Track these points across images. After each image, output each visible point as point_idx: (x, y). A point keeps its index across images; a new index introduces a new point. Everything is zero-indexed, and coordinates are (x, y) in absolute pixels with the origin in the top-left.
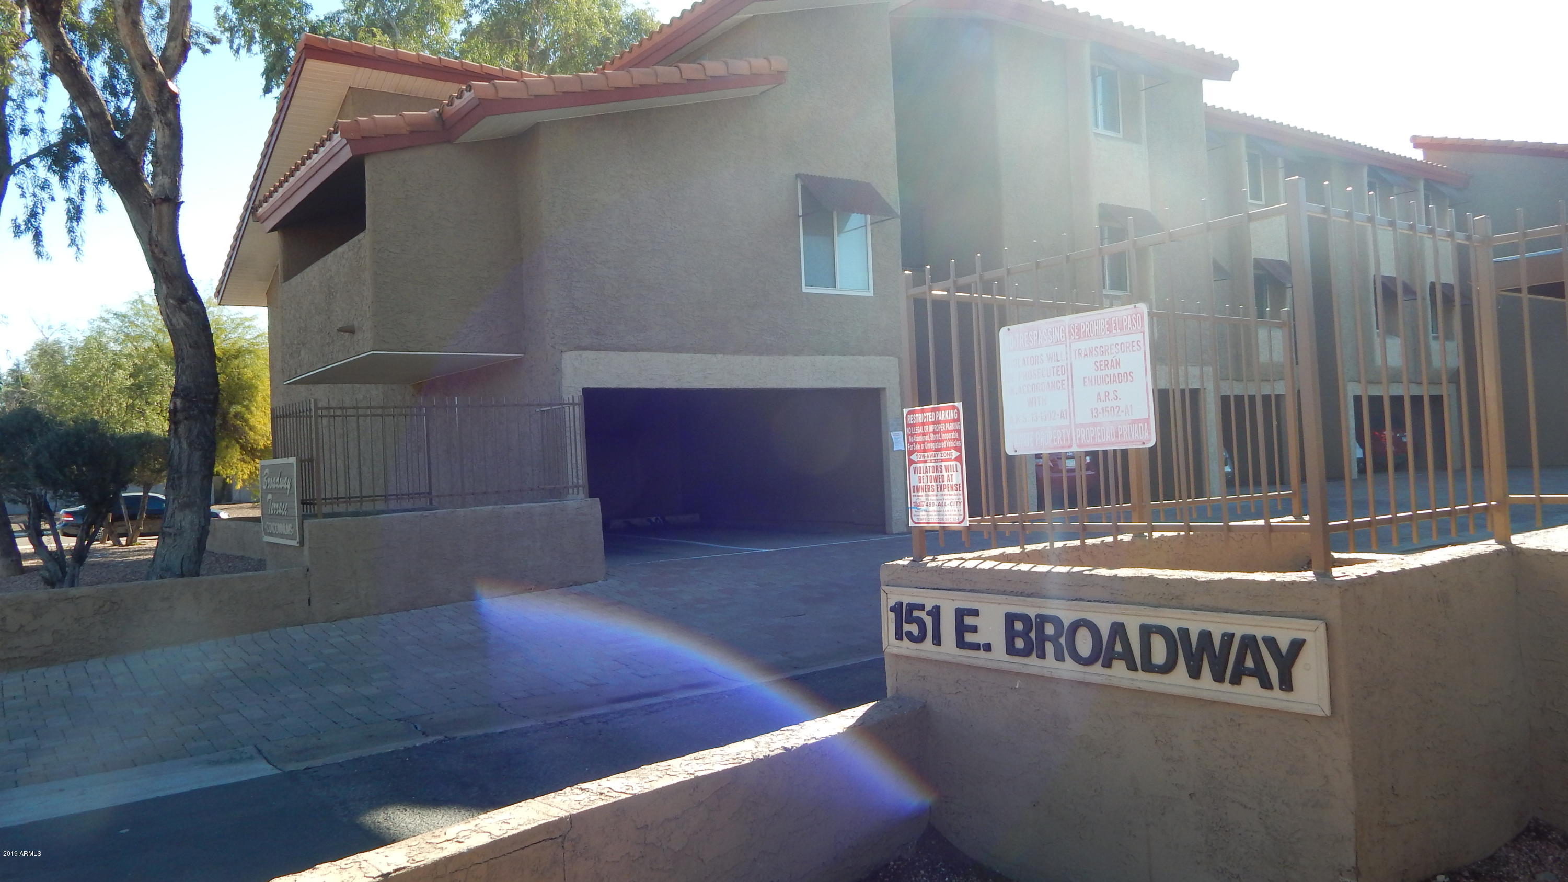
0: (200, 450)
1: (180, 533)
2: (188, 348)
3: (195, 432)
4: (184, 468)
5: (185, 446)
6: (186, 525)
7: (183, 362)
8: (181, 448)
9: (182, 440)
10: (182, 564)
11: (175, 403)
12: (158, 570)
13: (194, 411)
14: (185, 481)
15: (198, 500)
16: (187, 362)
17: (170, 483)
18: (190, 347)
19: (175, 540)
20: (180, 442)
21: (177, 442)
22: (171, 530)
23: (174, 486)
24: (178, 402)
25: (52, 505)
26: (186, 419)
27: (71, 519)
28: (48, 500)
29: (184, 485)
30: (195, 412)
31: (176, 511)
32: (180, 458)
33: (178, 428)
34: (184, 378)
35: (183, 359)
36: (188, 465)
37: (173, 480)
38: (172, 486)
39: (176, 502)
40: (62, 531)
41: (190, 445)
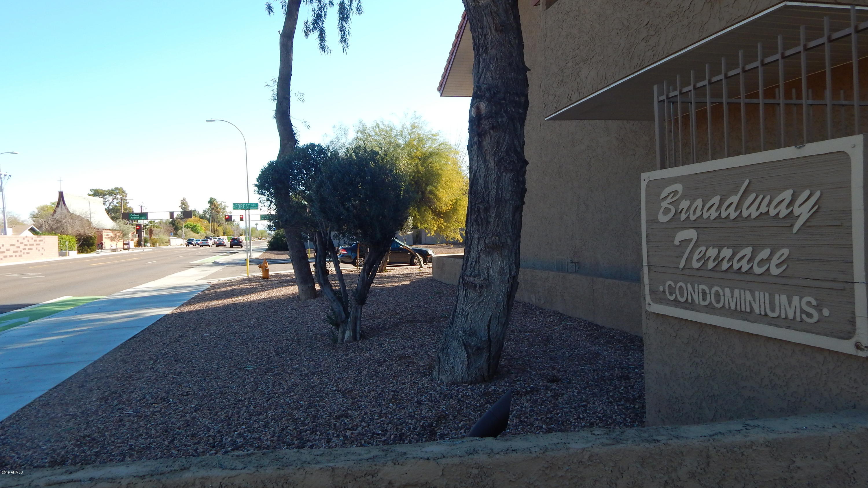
0: (512, 171)
1: (487, 283)
2: (493, 31)
3: (504, 147)
4: (493, 194)
5: (492, 165)
6: (495, 273)
7: (486, 53)
8: (487, 168)
9: (488, 157)
10: (489, 326)
11: (478, 108)
12: (460, 334)
13: (502, 117)
14: (493, 214)
15: (509, 241)
16: (492, 52)
17: (474, 217)
18: (496, 30)
19: (480, 295)
20: (485, 161)
21: (481, 160)
22: (476, 281)
23: (479, 219)
24: (483, 106)
25: (335, 242)
26: (493, 128)
27: (345, 252)
28: (332, 239)
29: (492, 220)
30: (504, 120)
31: (481, 254)
32: (486, 182)
33: (482, 141)
34: (488, 75)
35: (487, 48)
36: (497, 192)
37: (479, 211)
38: (476, 220)
39: (482, 242)
40: (341, 259)
41: (499, 163)
